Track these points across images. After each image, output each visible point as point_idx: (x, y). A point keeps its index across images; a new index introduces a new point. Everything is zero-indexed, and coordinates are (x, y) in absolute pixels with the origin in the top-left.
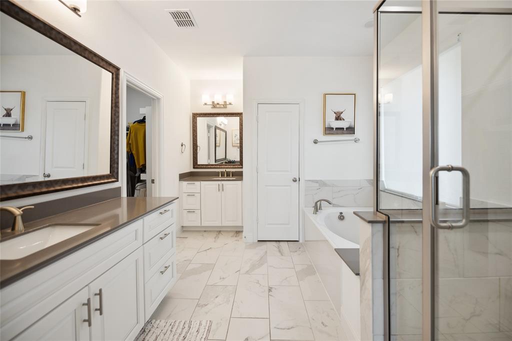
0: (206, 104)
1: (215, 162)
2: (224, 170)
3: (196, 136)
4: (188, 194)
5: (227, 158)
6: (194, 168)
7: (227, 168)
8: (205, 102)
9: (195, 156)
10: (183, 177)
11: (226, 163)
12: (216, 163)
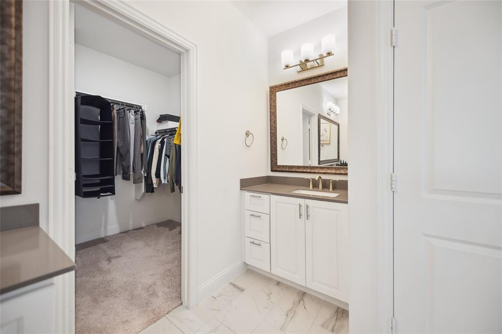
0: (287, 67)
1: (319, 164)
2: (316, 177)
3: (275, 122)
4: (252, 213)
5: (340, 159)
6: (272, 171)
7: (325, 173)
8: (287, 64)
9: (274, 152)
10: (247, 184)
11: (337, 165)
12: (320, 166)
